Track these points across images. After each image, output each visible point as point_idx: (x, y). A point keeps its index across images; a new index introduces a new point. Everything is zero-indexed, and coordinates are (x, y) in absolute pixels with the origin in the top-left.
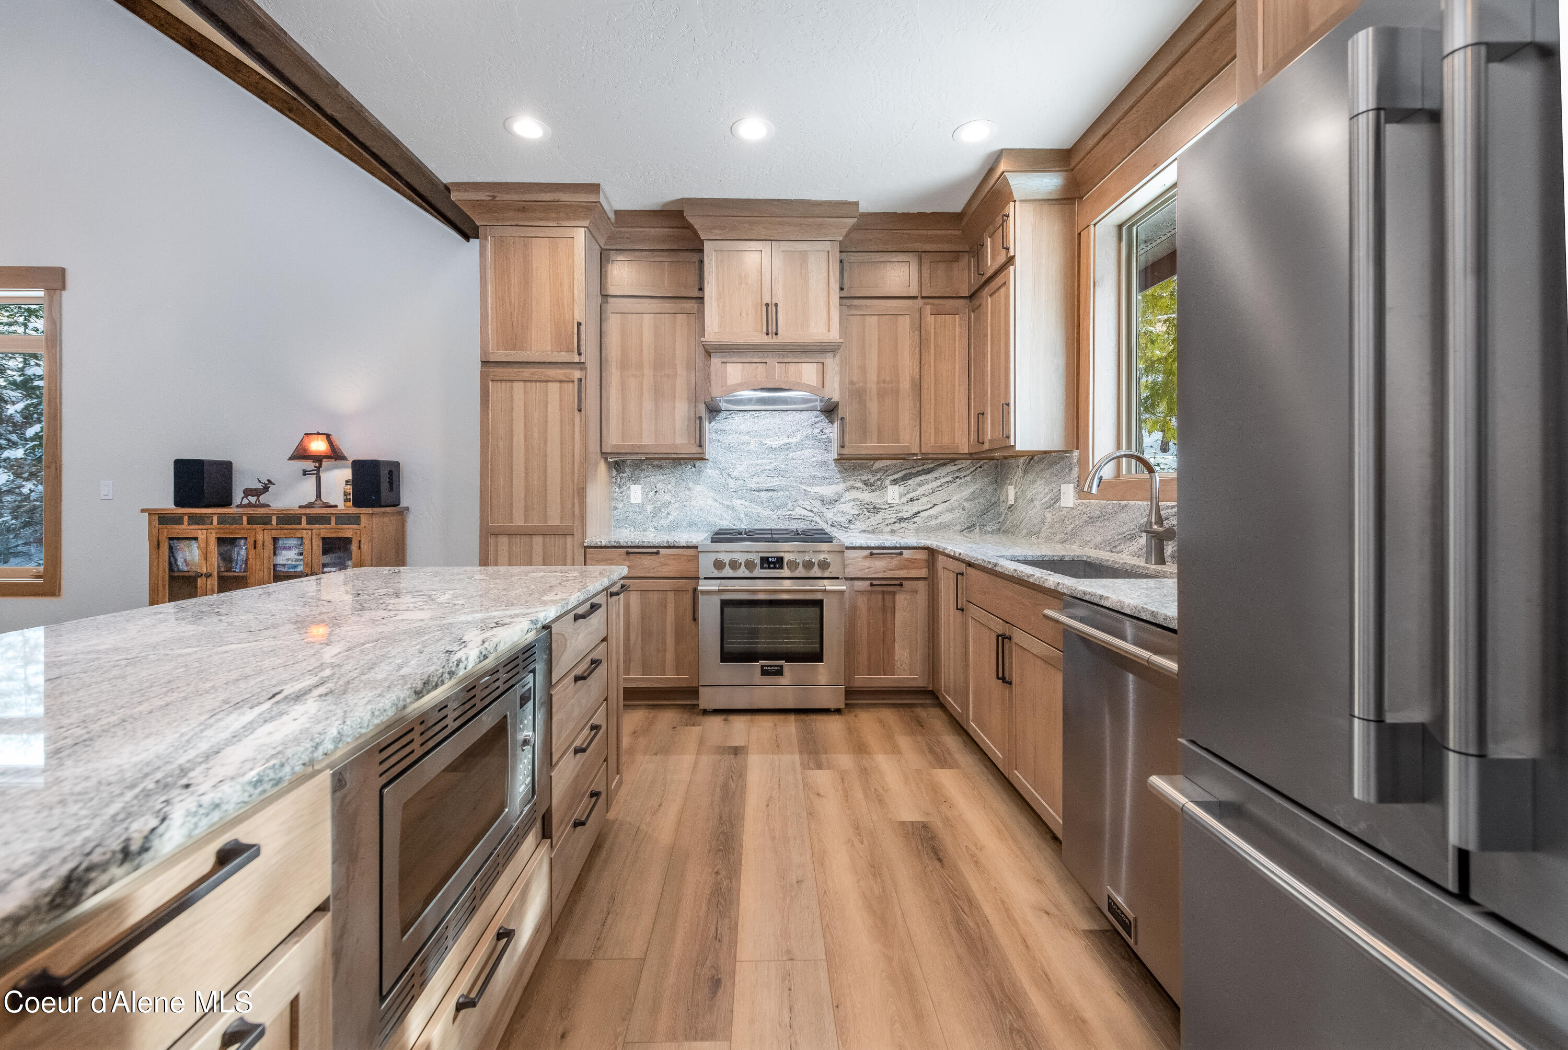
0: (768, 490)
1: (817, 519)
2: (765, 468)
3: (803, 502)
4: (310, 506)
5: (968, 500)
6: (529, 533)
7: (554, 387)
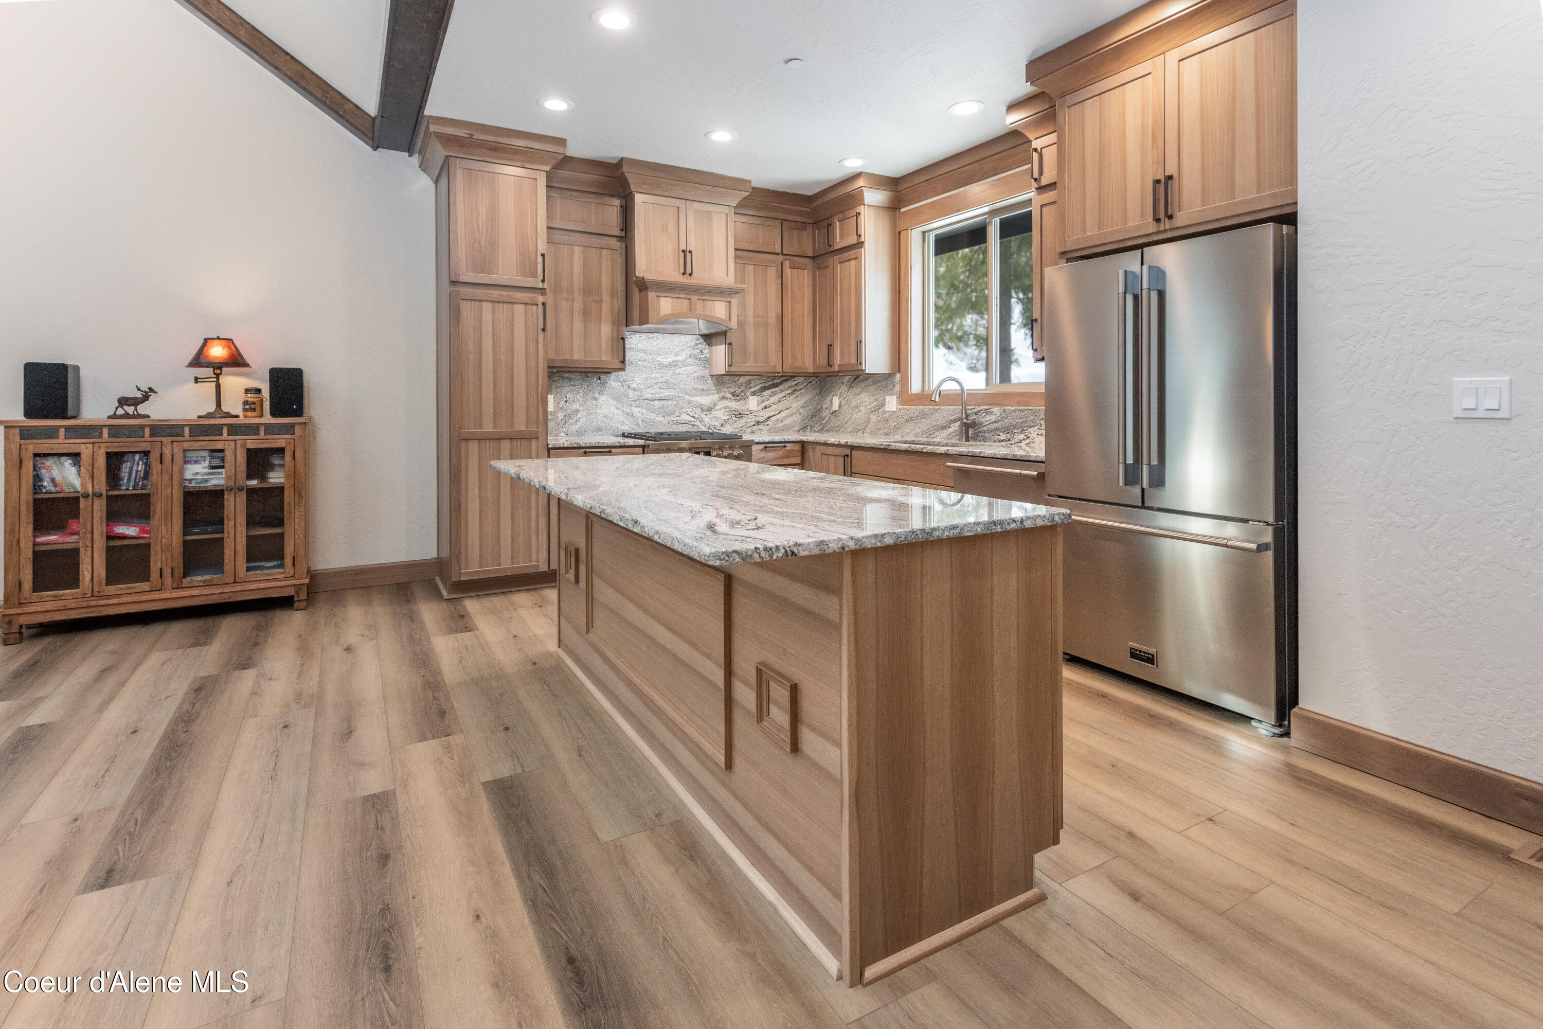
0: (661, 400)
1: (698, 423)
2: (658, 381)
3: (687, 410)
4: (209, 416)
5: (803, 407)
6: (498, 438)
7: (520, 308)
